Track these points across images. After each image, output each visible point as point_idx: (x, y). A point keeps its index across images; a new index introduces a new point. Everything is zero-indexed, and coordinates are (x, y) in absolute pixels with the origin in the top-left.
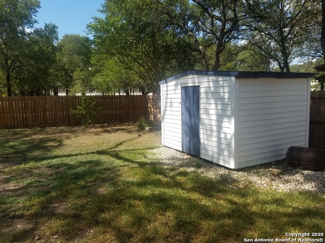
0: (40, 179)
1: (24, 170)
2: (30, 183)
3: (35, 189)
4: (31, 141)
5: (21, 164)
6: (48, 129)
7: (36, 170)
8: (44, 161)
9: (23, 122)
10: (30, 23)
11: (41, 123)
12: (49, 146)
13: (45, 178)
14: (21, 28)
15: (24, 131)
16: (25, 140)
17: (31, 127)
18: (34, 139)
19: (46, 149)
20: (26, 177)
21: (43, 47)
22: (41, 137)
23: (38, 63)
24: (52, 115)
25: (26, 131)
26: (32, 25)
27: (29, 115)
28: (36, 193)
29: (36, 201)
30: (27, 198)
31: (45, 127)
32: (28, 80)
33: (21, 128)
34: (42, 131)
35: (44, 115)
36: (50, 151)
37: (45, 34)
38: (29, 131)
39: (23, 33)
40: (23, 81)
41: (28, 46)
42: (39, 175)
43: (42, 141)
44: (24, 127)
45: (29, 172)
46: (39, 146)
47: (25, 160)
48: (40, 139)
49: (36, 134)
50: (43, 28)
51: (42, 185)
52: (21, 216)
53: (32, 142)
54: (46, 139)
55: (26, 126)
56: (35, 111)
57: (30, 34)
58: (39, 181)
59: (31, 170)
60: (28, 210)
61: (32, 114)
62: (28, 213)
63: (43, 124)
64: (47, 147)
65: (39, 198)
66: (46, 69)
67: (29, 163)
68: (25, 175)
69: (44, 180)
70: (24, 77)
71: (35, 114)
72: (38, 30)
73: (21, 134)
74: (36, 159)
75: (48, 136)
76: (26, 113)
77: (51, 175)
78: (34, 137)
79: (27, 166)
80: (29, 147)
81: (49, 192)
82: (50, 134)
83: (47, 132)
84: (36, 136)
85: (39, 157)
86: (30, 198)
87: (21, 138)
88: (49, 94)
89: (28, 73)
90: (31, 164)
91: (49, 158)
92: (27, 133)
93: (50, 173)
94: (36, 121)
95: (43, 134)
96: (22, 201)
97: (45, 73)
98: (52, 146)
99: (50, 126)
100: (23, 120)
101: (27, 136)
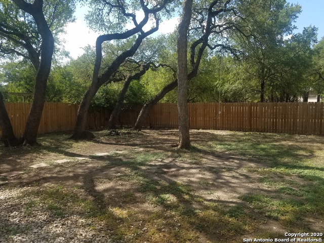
0: (293, 187)
1: (275, 174)
2: (283, 189)
3: (287, 196)
4: (280, 146)
5: (272, 167)
6: (297, 137)
7: (287, 177)
8: (295, 170)
9: (273, 127)
10: (289, 30)
11: (290, 130)
12: (300, 155)
13: (297, 187)
14: (279, 36)
15: (273, 135)
16: (275, 145)
17: (279, 132)
18: (283, 145)
19: (296, 156)
20: (278, 181)
21: (299, 52)
22: (290, 144)
23: (293, 69)
24: (302, 122)
25: (275, 136)
26: (290, 32)
27: (279, 120)
28: (289, 201)
29: (289, 208)
30: (281, 203)
31: (293, 134)
32: (280, 86)
33: (270, 132)
34: (291, 137)
35: (294, 122)
36: (301, 160)
37: (303, 39)
38: (278, 136)
39: (281, 41)
40: (276, 87)
41: (284, 53)
42: (291, 183)
43: (291, 148)
44: (273, 132)
45: (281, 177)
46: (289, 152)
47: (277, 164)
48: (289, 146)
49: (285, 140)
50: (301, 33)
51: (294, 194)
52: (276, 219)
53: (282, 148)
54: (296, 146)
55: (275, 131)
56: (285, 117)
57: (287, 41)
58: (291, 189)
59: (283, 176)
60: (283, 215)
61: (282, 119)
62: (283, 218)
63: (292, 130)
64: (297, 155)
65: (293, 207)
66: (300, 74)
67: (280, 168)
68: (276, 179)
69: (297, 189)
70: (277, 84)
71: (285, 120)
72: (295, 35)
73: (271, 138)
74: (287, 166)
75: (297, 144)
76: (276, 118)
77: (303, 186)
78: (283, 143)
79: (278, 170)
80: (279, 152)
81: (302, 204)
82: (299, 142)
83: (296, 139)
84: (285, 142)
85: (290, 164)
86: (284, 204)
87: (271, 142)
88: (297, 100)
89: (281, 79)
90: (282, 170)
91: (300, 167)
92: (276, 137)
93: (302, 183)
94: (285, 127)
95: (293, 141)
96: (275, 204)
97: (299, 78)
98: (302, 155)
99: (299, 134)
100: (273, 125)
101: (276, 141)
